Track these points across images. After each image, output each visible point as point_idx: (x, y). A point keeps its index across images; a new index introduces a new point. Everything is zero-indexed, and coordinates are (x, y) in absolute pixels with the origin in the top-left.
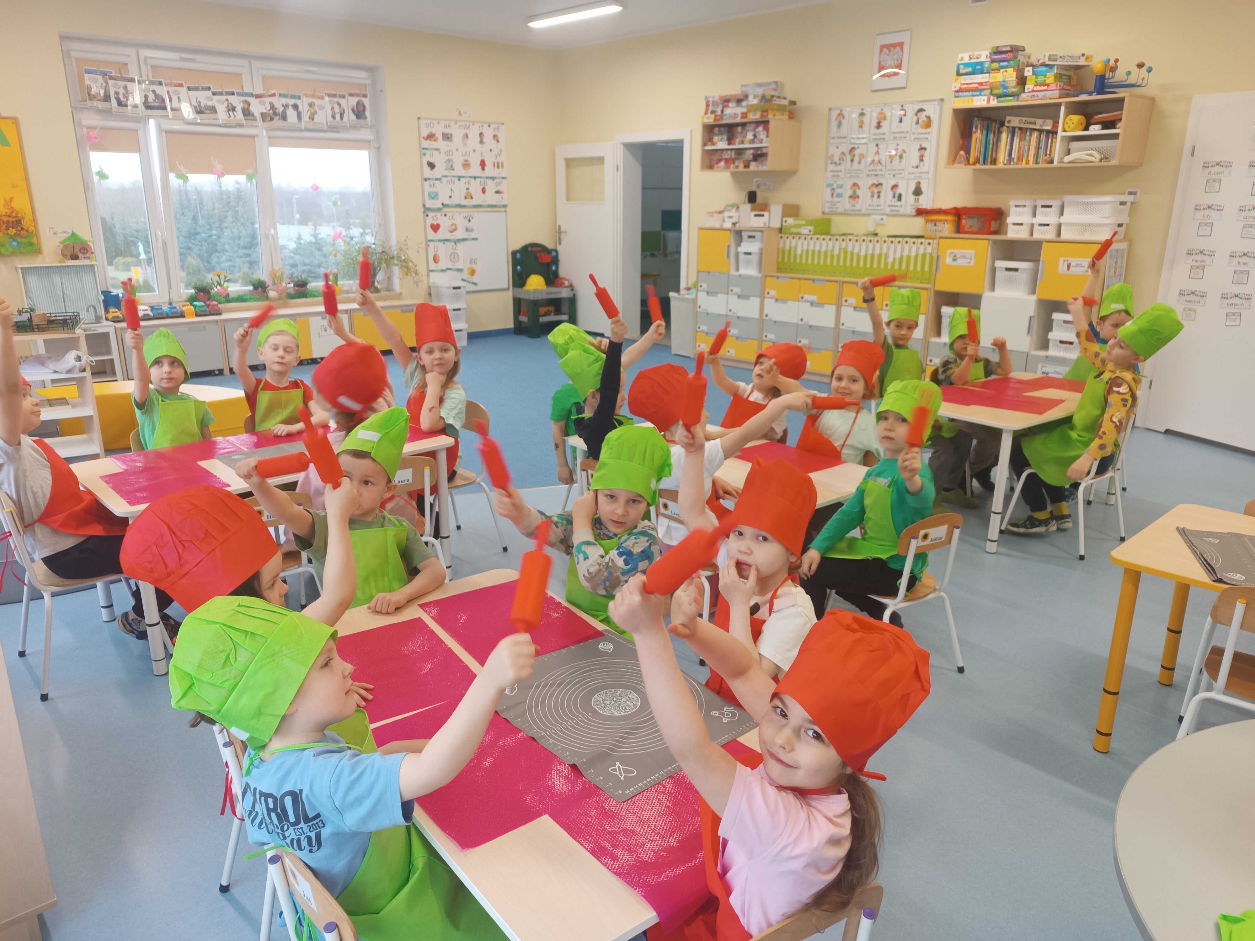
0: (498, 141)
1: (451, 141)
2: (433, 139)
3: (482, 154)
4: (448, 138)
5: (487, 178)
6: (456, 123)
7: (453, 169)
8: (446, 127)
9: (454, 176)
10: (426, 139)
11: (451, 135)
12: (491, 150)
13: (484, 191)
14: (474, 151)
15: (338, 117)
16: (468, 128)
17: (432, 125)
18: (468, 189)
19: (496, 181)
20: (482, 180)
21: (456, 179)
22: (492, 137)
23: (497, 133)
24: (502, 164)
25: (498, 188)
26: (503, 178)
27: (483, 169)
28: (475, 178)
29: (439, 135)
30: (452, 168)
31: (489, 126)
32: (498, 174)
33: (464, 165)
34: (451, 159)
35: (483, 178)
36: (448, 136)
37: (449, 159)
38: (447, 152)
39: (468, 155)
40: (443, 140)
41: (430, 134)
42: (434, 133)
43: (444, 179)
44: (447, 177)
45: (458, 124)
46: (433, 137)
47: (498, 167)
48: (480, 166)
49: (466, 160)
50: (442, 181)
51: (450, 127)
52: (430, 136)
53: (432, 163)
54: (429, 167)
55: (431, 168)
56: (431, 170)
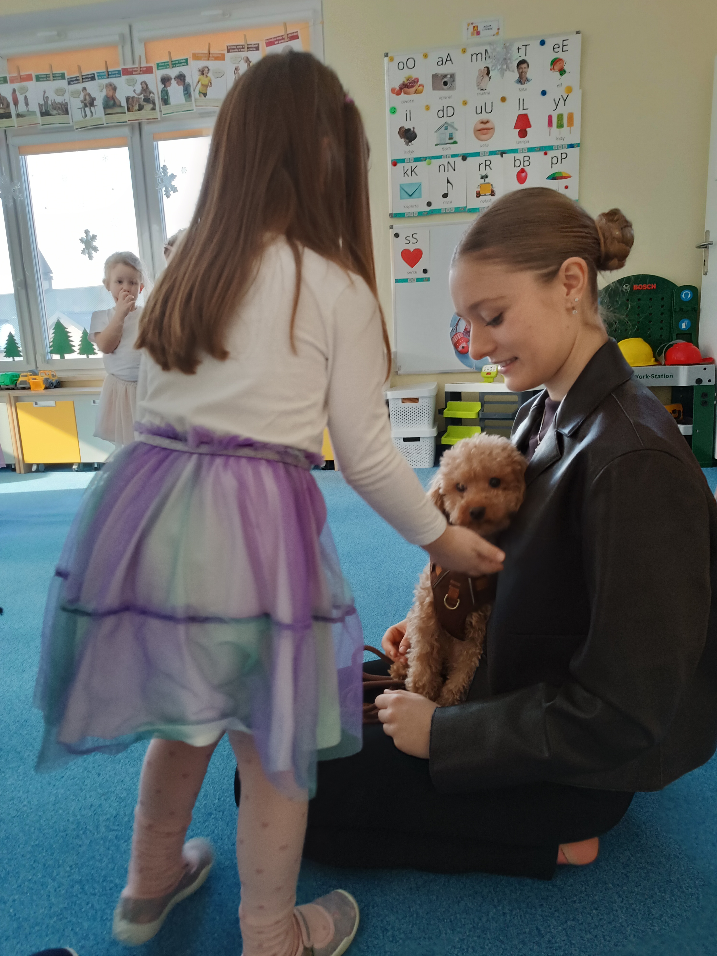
0: (562, 72)
1: (452, 88)
2: (413, 89)
3: (521, 103)
4: (445, 83)
5: (530, 150)
6: (464, 51)
7: (455, 142)
8: (441, 62)
9: (453, 156)
10: (398, 94)
11: (452, 76)
12: (544, 93)
13: (522, 177)
14: (503, 99)
17: (411, 63)
18: (484, 177)
19: (551, 153)
20: (520, 156)
21: (461, 158)
22: (549, 66)
23: (560, 55)
24: (571, 117)
25: (557, 169)
26: (571, 146)
27: (523, 134)
28: (502, 153)
29: (426, 81)
30: (452, 140)
31: (543, 43)
32: (557, 139)
33: (479, 130)
34: (449, 122)
35: (523, 150)
36: (446, 80)
37: (446, 123)
38: (443, 111)
39: (489, 110)
40: (435, 88)
41: (408, 80)
42: (415, 79)
43: (433, 161)
44: (440, 157)
45: (470, 51)
46: (412, 87)
47: (560, 125)
48: (515, 127)
49: (485, 121)
50: (429, 164)
51: (451, 60)
52: (406, 85)
53: (409, 130)
54: (403, 139)
55: (407, 141)
56: (407, 144)
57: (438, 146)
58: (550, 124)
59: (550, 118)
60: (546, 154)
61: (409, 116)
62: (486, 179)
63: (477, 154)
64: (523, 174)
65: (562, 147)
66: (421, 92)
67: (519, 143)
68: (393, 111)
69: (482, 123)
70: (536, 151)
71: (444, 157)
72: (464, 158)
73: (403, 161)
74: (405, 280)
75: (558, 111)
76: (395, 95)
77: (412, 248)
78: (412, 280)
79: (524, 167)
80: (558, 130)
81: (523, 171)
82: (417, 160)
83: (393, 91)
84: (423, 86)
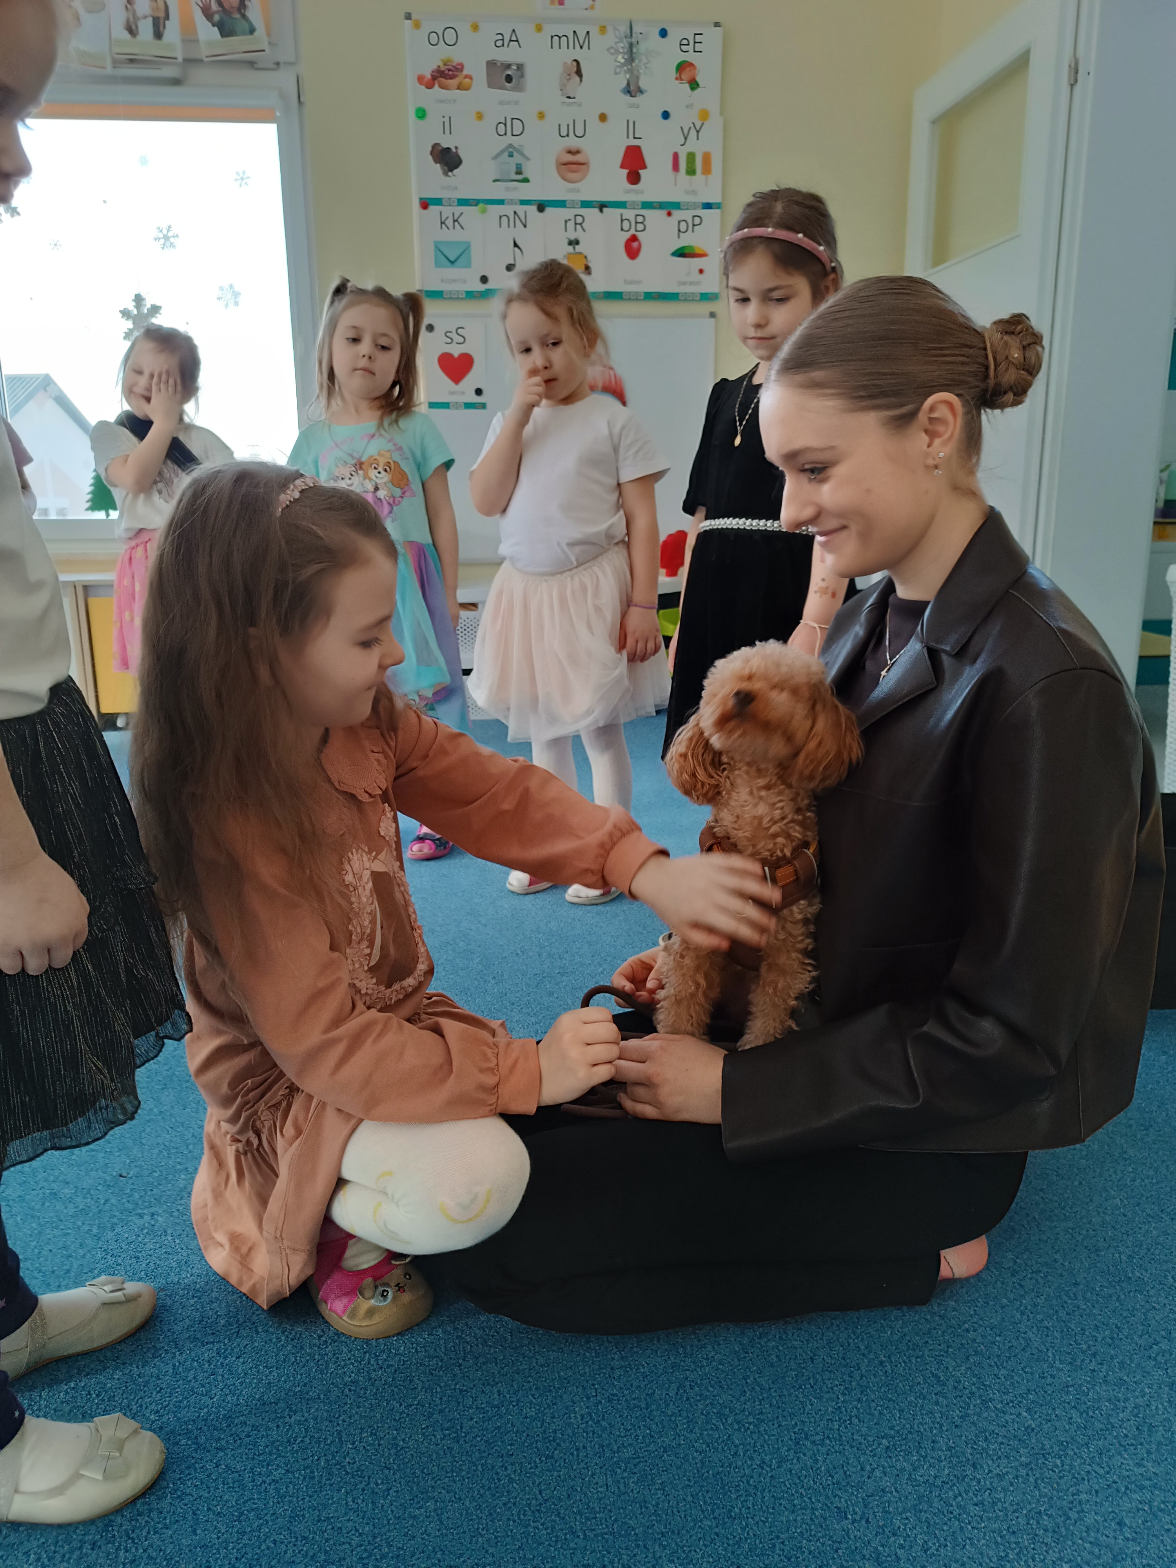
0: (694, 84)
1: (519, 88)
2: (455, 82)
3: (631, 127)
4: (509, 79)
5: (647, 205)
6: (539, 28)
7: (526, 180)
8: (501, 42)
9: (524, 202)
10: (430, 86)
11: (520, 67)
12: (666, 115)
13: (632, 249)
14: (603, 118)
15: (146, 28)
16: (583, 41)
17: (450, 36)
18: (574, 243)
19: (678, 215)
20: (629, 214)
21: (535, 208)
22: (673, 73)
23: (690, 57)
24: (707, 158)
25: (685, 241)
26: (708, 206)
27: (634, 178)
28: (602, 206)
29: (476, 69)
30: (520, 176)
31: (663, 33)
32: (687, 192)
33: (565, 164)
34: (516, 145)
35: (632, 205)
36: (509, 72)
37: (511, 146)
38: (505, 125)
39: (580, 132)
40: (491, 85)
41: (445, 65)
42: (458, 64)
43: (491, 207)
44: (501, 202)
45: (550, 29)
46: (452, 77)
47: (691, 171)
48: (623, 166)
49: (574, 149)
50: (484, 211)
51: (517, 41)
52: (443, 72)
53: (449, 149)
54: (438, 165)
55: (446, 168)
56: (446, 174)
57: (498, 183)
58: (676, 167)
59: (676, 156)
60: (669, 214)
61: (447, 126)
62: (577, 247)
63: (561, 204)
64: (635, 244)
65: (694, 206)
66: (467, 89)
67: (628, 192)
68: (422, 114)
69: (569, 152)
70: (654, 208)
71: (508, 203)
72: (541, 208)
73: (438, 202)
74: (446, 405)
75: (689, 148)
76: (423, 87)
77: (456, 351)
78: (457, 405)
79: (637, 234)
80: (688, 177)
81: (634, 238)
82: (463, 202)
83: (420, 79)
84: (470, 78)
